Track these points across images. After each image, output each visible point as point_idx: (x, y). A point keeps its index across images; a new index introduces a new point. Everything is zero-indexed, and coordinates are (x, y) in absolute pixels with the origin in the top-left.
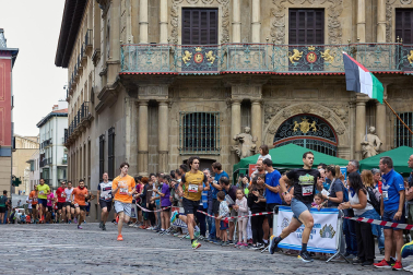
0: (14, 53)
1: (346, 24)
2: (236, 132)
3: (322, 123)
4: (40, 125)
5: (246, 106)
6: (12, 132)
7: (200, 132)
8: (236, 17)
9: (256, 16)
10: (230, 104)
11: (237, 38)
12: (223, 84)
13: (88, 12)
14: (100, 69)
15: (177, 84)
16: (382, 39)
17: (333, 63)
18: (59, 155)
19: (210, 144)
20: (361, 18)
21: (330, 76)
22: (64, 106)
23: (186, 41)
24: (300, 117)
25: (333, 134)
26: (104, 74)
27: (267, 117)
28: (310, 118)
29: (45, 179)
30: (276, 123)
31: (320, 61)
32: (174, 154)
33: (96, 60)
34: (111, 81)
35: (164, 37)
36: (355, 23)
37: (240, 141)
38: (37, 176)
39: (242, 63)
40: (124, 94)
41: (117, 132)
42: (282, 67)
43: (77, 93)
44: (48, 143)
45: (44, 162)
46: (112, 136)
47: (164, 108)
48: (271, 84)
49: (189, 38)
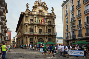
0: (11, 31)
1: (44, 31)
2: (35, 40)
3: (42, 39)
4: (13, 38)
5: (36, 38)
6: (11, 38)
7: (31, 40)
8: (35, 29)
9: (36, 30)
10: (34, 37)
11: (35, 31)
12: (34, 36)
13: (19, 27)
14: (21, 33)
15: (29, 36)
16: (47, 32)
17: (43, 34)
18: (16, 41)
19: (32, 41)
20: (46, 30)
21: (43, 35)
22: (16, 36)
23: (30, 32)
24: (40, 39)
25: (43, 40)
26: (21, 34)
27: (37, 38)
28: (41, 39)
29: (14, 43)
30: (38, 39)
31: (42, 34)
32: (29, 42)
33: (20, 32)
34: (22, 35)
35: (28, 31)
36: (45, 30)
37: (35, 41)
38: (13, 43)
39: (35, 34)
40: (24, 36)
41: (23, 40)
42: (39, 34)
43: (18, 35)
44: (14, 40)
45: (14, 41)
46: (22, 40)
47: (28, 38)
48: (38, 36)
49: (30, 31)
